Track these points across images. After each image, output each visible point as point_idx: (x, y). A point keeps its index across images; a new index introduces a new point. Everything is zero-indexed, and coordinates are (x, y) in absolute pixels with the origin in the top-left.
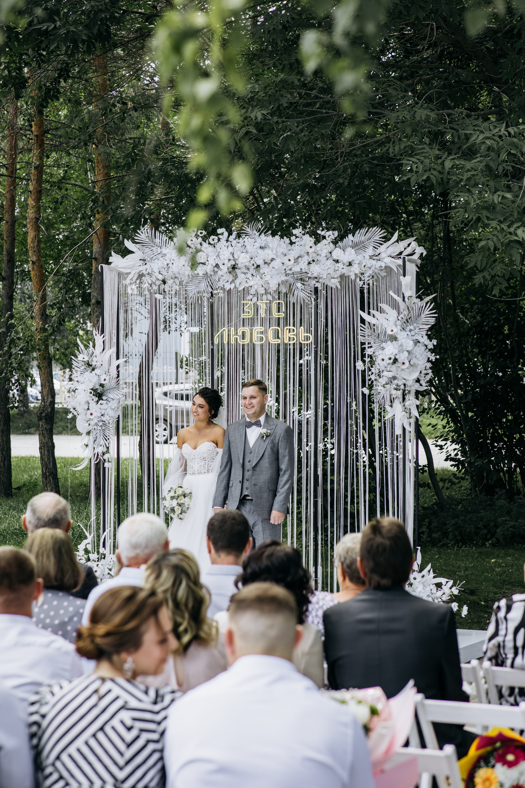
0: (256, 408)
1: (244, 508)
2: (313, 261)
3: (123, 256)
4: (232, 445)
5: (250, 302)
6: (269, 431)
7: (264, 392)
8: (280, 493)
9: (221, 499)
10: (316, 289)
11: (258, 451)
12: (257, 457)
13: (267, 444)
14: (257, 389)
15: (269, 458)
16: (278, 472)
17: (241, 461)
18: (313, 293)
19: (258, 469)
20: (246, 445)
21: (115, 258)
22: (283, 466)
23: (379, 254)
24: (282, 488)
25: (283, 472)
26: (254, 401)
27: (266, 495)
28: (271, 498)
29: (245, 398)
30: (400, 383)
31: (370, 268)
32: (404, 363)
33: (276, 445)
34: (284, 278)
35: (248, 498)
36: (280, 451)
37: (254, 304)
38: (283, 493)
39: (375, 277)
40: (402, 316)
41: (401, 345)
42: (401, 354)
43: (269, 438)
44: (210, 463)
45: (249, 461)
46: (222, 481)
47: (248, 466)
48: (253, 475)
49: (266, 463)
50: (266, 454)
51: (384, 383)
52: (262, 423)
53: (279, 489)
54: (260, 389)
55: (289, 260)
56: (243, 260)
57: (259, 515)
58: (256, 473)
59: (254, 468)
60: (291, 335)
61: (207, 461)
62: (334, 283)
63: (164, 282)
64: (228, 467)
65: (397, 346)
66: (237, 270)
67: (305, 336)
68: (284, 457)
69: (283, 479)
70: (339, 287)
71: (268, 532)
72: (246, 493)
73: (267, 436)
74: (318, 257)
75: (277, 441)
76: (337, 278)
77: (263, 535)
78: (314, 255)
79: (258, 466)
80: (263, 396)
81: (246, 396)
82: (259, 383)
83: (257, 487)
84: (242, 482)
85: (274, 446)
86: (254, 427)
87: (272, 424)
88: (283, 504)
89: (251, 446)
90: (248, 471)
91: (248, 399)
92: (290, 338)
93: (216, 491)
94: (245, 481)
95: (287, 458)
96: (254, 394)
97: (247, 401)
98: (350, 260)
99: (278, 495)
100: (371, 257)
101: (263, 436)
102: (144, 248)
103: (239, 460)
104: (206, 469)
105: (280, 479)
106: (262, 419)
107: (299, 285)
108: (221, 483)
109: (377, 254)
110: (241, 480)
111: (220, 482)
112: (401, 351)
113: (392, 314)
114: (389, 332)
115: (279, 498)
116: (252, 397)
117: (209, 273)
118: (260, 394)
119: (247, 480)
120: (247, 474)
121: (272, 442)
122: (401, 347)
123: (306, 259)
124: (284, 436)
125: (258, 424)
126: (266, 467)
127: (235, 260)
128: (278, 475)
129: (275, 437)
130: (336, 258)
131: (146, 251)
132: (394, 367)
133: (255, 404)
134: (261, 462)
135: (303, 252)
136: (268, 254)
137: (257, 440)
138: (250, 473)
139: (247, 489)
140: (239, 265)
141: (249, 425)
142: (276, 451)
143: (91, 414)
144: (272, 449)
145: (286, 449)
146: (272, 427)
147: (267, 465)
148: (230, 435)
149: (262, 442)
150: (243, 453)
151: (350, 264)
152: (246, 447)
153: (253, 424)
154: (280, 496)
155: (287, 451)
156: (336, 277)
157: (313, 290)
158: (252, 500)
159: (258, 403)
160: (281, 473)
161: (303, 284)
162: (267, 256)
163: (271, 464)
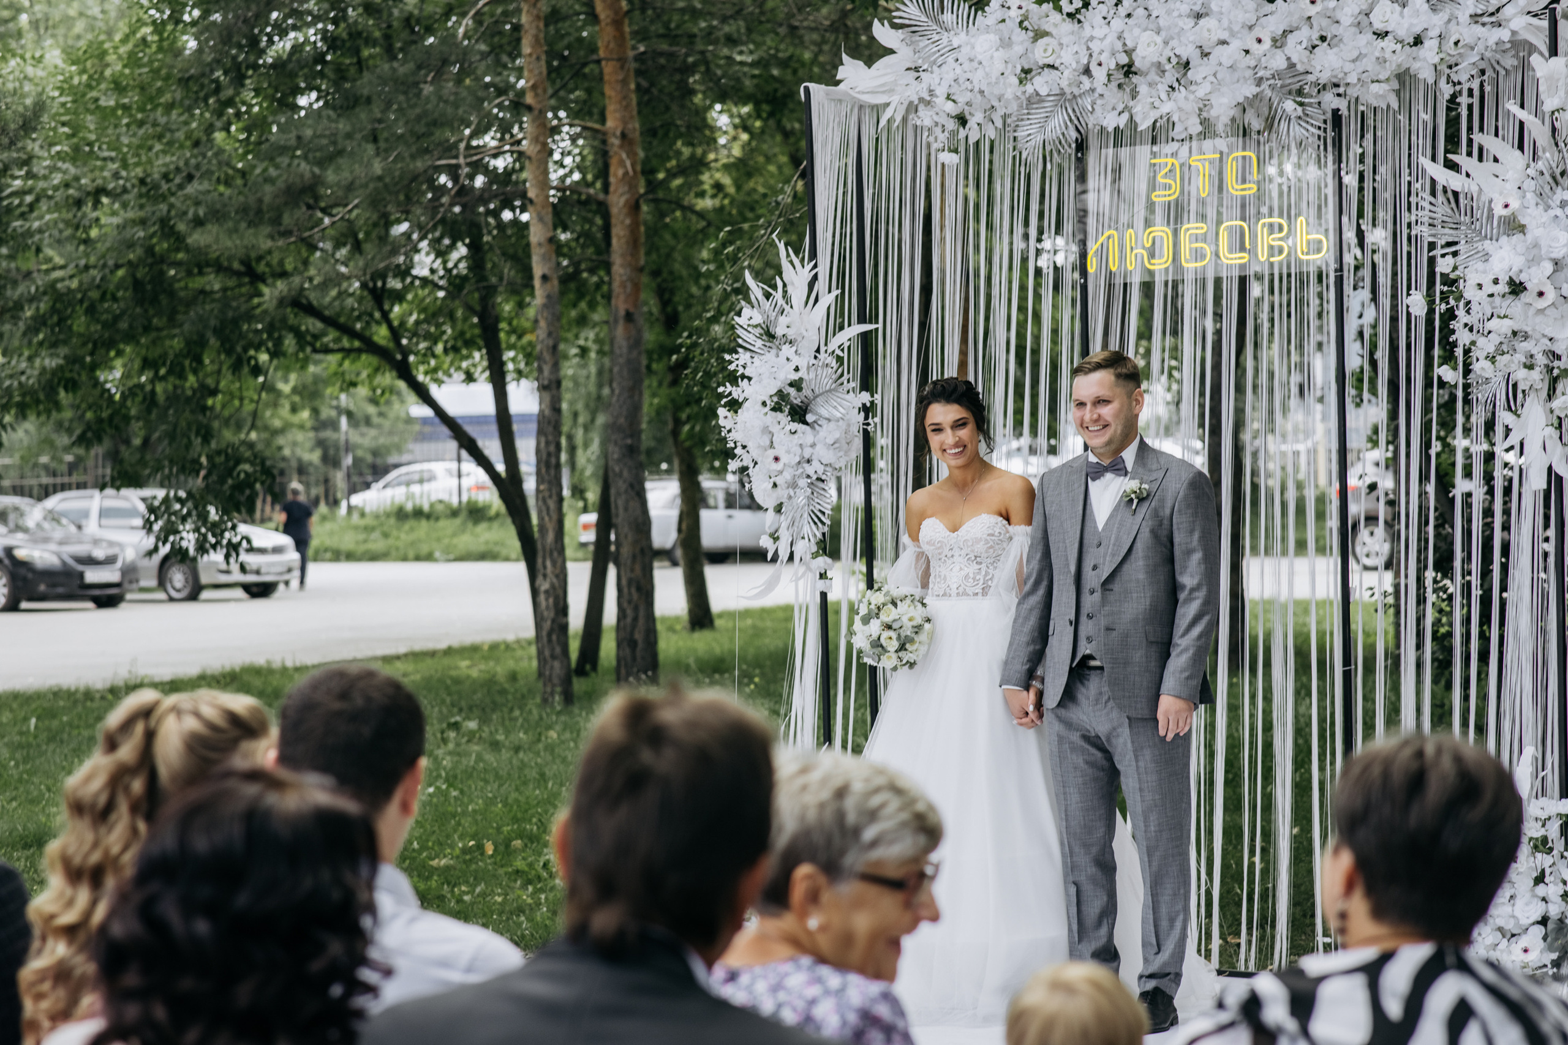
0: (1116, 429)
1: (1083, 690)
2: (1323, 39)
3: (869, 63)
4: (1052, 526)
5: (1170, 161)
6: (1146, 486)
7: (1131, 385)
8: (1179, 649)
9: (1020, 667)
10: (1336, 113)
11: (1117, 539)
12: (1113, 555)
13: (1140, 521)
14: (1113, 378)
15: (1146, 557)
16: (1172, 593)
17: (1073, 568)
18: (1329, 127)
19: (1116, 586)
20: (1088, 524)
21: (850, 70)
22: (1188, 578)
23: (1498, 10)
24: (1183, 635)
25: (1186, 592)
26: (1106, 411)
27: (1139, 655)
28: (1153, 665)
29: (1081, 404)
30: (1535, 347)
31: (1472, 49)
32: (1541, 294)
33: (1166, 522)
34: (1250, 90)
35: (1093, 663)
36: (1178, 539)
37: (1182, 165)
38: (1186, 650)
39: (1489, 73)
40: (1540, 165)
41: (1536, 245)
42: (1533, 269)
43: (1146, 504)
44: (991, 571)
45: (1095, 568)
46: (1026, 618)
47: (1092, 579)
48: (1104, 601)
49: (1138, 570)
50: (1139, 546)
51: (1491, 349)
52: (1129, 465)
53: (1176, 639)
54: (1119, 376)
55: (1259, 41)
56: (1148, 51)
57: (1121, 707)
58: (1112, 597)
59: (1107, 583)
60: (1274, 240)
61: (983, 566)
62: (1380, 95)
63: (962, 120)
64: (1045, 583)
65: (1521, 248)
66: (1135, 79)
67: (1308, 242)
68: (1189, 552)
69: (1187, 611)
70: (1395, 105)
71: (1148, 754)
72: (1088, 652)
73: (1141, 500)
74: (1334, 30)
75: (1168, 512)
76: (1388, 80)
77: (1137, 761)
78: (1325, 22)
79: (1118, 579)
80: (1130, 395)
81: (1084, 400)
82: (1116, 361)
83: (1114, 634)
84: (1076, 624)
85: (1161, 524)
86: (1109, 476)
87: (1154, 467)
88: (1187, 678)
89: (1100, 527)
90: (1092, 592)
91: (1089, 406)
92: (1271, 247)
93: (1011, 644)
94: (1083, 619)
95: (1197, 556)
96: (1104, 393)
97: (1088, 414)
98: (1418, 30)
99: (1174, 653)
100: (1475, 17)
101: (1131, 500)
102: (916, 38)
103: (1067, 565)
104: (980, 586)
105: (1180, 611)
106: (1129, 455)
107: (1289, 106)
108: (1023, 625)
109: (1491, 10)
110: (1073, 618)
111: (1020, 620)
112: (1533, 261)
113: (1513, 161)
114: (1499, 211)
115: (1178, 662)
116: (1099, 402)
117: (1068, 90)
118: (1119, 390)
119: (1090, 617)
120: (1090, 601)
121: (1156, 514)
122: (1535, 251)
123: (1305, 35)
124: (1186, 497)
125: (1117, 467)
126: (1138, 581)
127: (1129, 53)
128: (1174, 602)
129: (1162, 500)
130: (1379, 26)
131: (922, 44)
132: (1516, 307)
133: (1109, 419)
134: (1126, 567)
135: (1296, 17)
136: (1209, 30)
137: (1116, 509)
138: (1097, 596)
139: (1089, 639)
140: (1138, 64)
141: (1096, 472)
142: (1164, 539)
143: (777, 459)
144: (1153, 532)
145: (1192, 532)
146: (1154, 476)
147: (1141, 576)
148: (1048, 500)
149: (1128, 514)
150: (1076, 545)
151: (1418, 41)
152: (1087, 529)
153: (1106, 469)
154: (1178, 655)
155: (1196, 536)
156: (1382, 77)
157: (1329, 115)
158: (1101, 668)
159: (1116, 416)
160: (1182, 596)
161: (1301, 104)
162: (1206, 34)
163: (1152, 572)
